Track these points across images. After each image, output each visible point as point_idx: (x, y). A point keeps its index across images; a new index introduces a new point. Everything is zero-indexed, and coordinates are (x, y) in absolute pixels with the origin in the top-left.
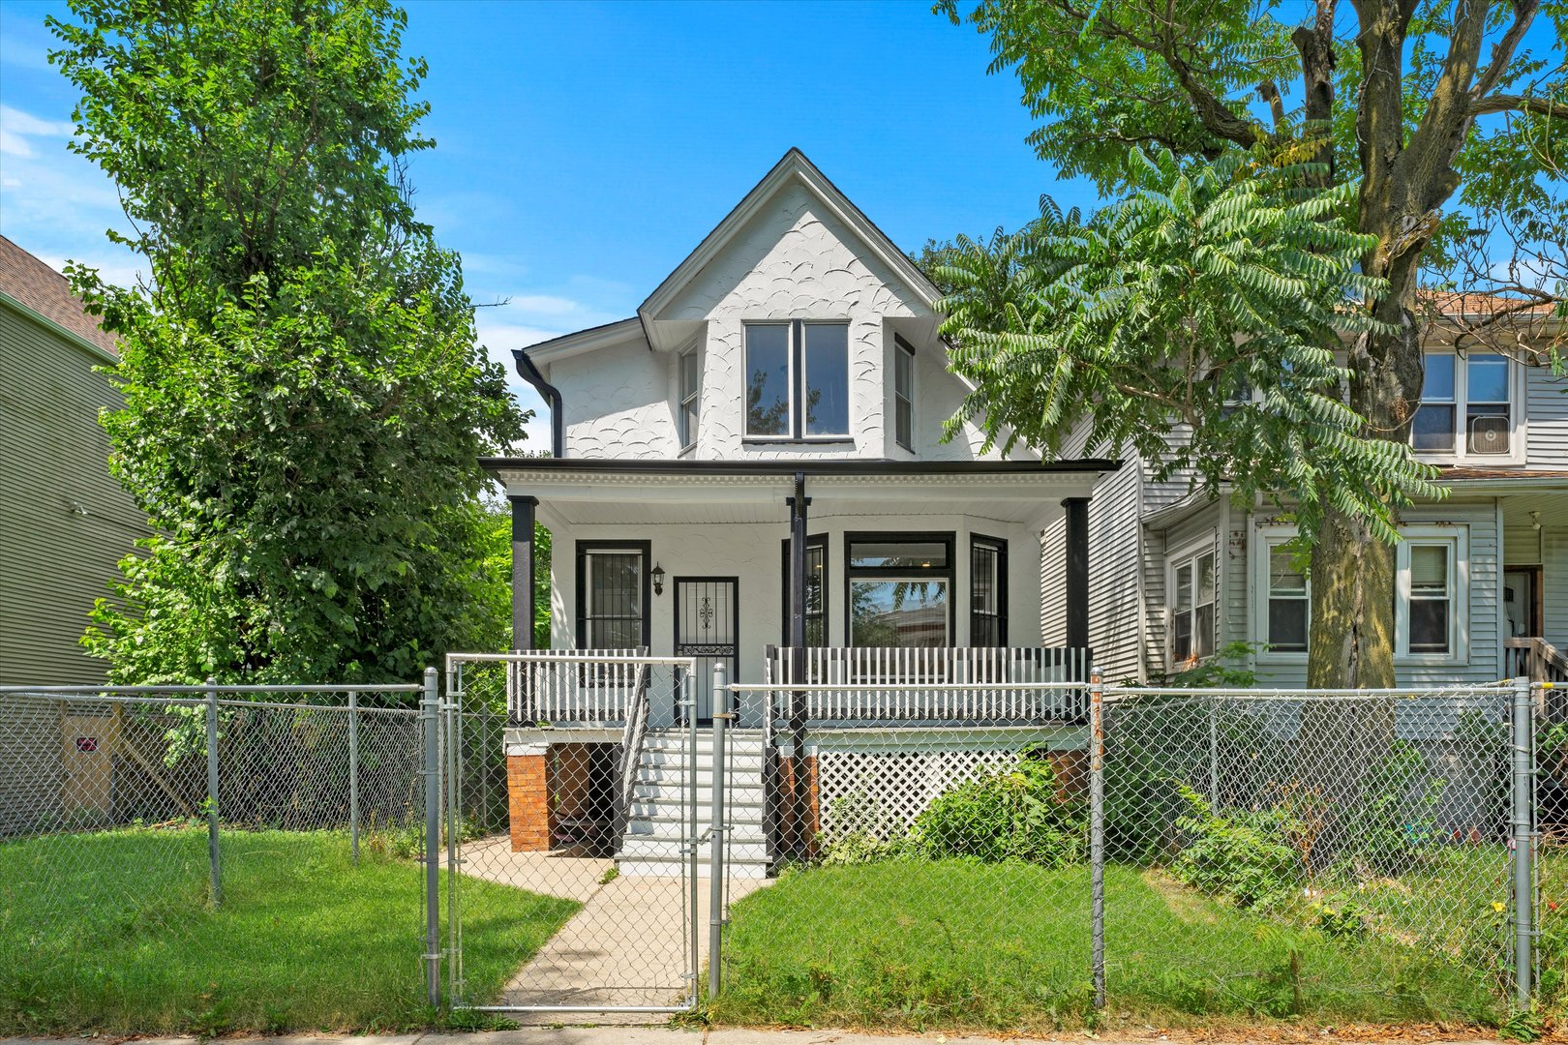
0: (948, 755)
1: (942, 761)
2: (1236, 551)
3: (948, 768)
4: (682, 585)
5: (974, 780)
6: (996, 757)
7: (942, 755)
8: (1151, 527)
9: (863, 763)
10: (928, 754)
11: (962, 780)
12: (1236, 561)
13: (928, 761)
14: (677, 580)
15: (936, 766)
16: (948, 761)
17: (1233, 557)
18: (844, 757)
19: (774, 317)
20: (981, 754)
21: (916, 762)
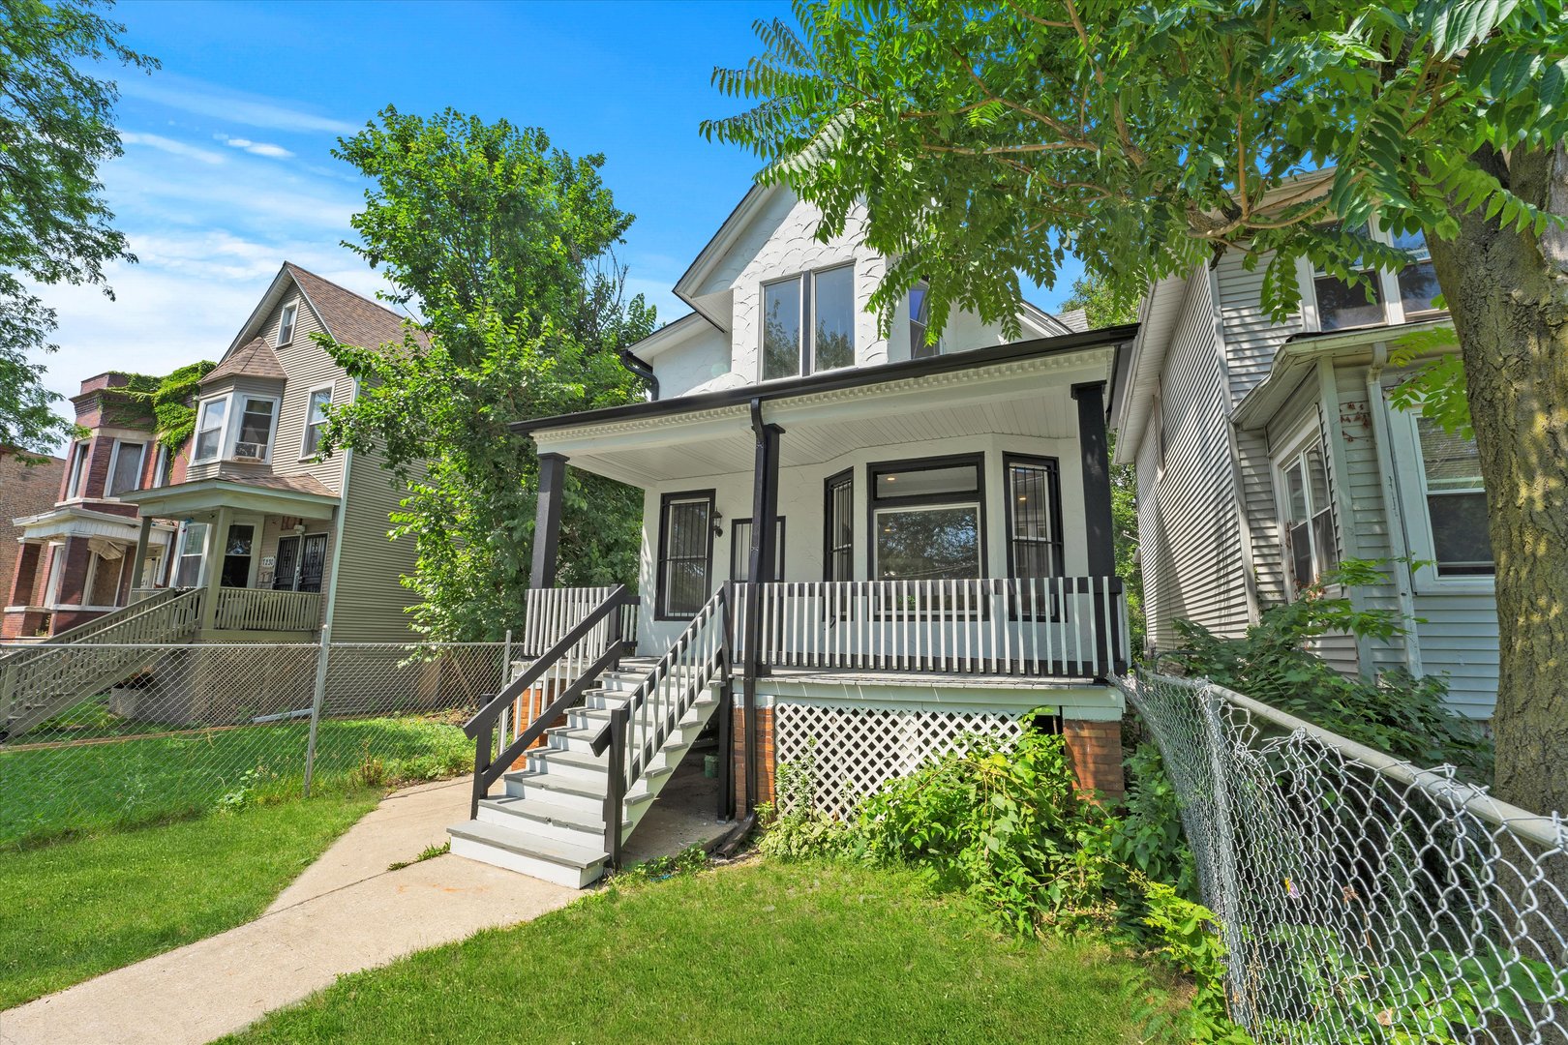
0: (926, 717)
1: (919, 724)
2: (1355, 429)
3: (927, 733)
4: (739, 526)
5: (960, 753)
6: (990, 724)
7: (919, 716)
8: (1245, 427)
9: (825, 720)
10: (901, 714)
11: (944, 752)
12: (1357, 444)
13: (902, 723)
14: (735, 522)
15: (911, 730)
16: (926, 725)
17: (1351, 439)
18: (803, 711)
19: (786, 273)
20: (968, 718)
21: (886, 723)
